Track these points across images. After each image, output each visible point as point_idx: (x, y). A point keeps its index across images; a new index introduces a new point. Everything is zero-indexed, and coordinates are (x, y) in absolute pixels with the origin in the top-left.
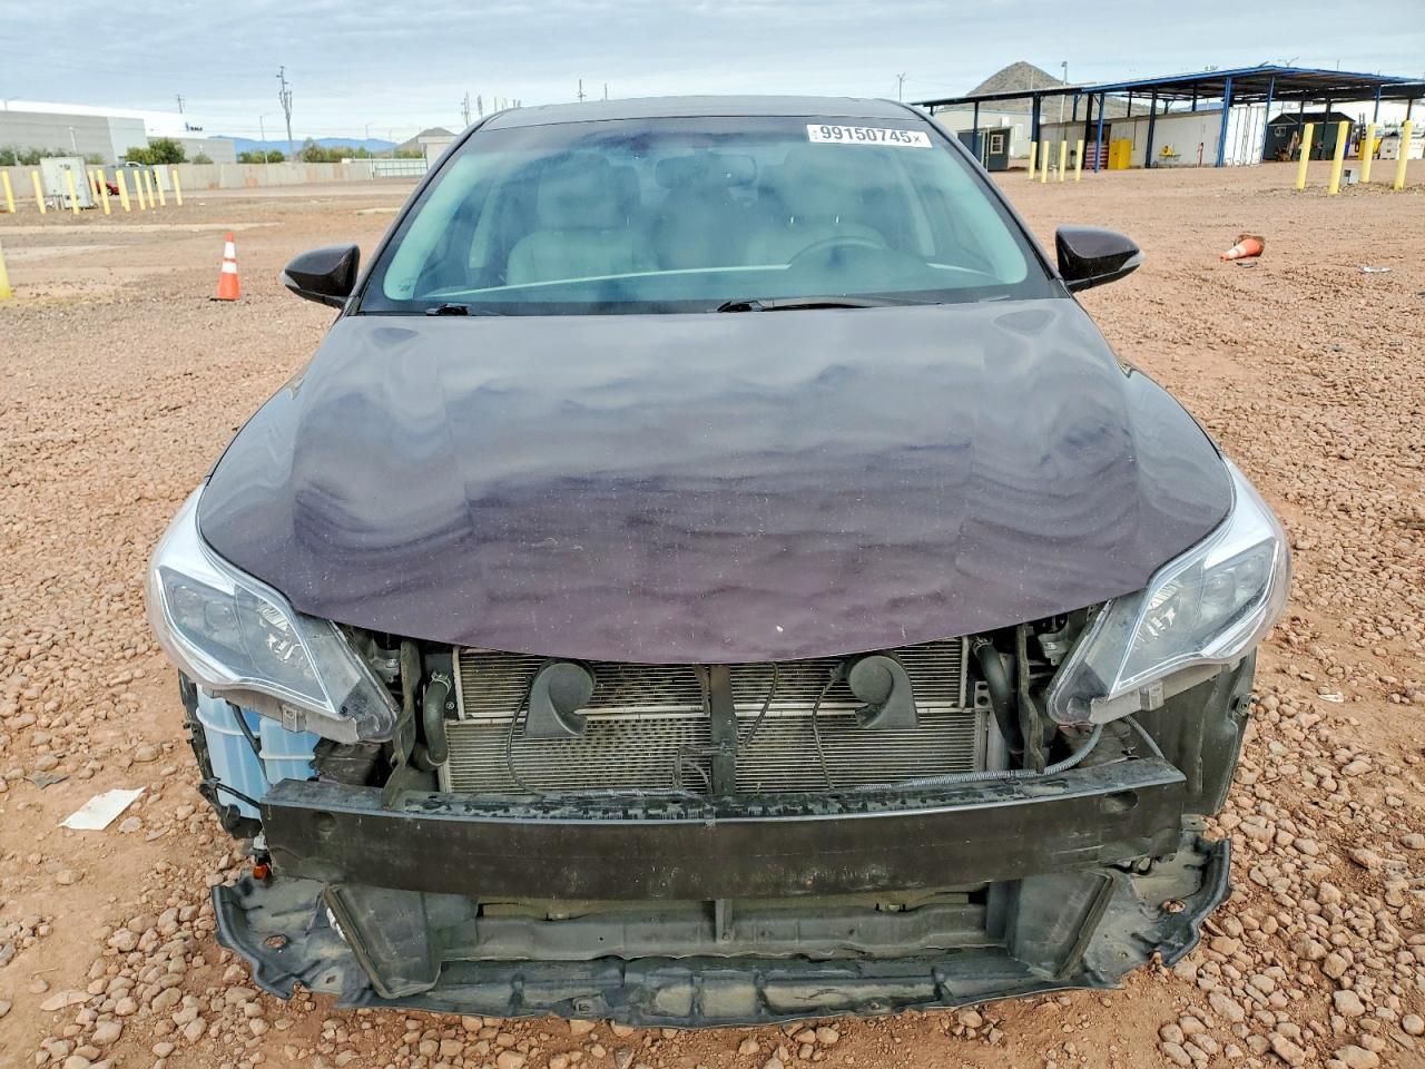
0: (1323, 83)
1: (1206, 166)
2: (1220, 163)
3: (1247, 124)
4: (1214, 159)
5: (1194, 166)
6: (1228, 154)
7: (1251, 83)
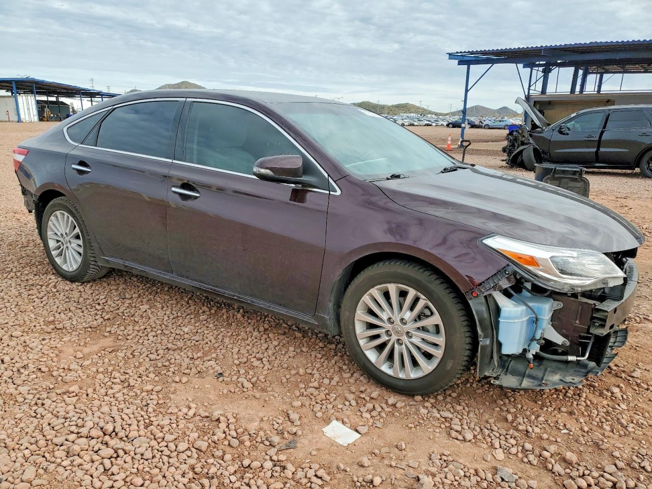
0: (54, 88)
1: (12, 121)
2: (19, 121)
3: (28, 104)
4: (16, 119)
5: (6, 122)
6: (22, 117)
7: (22, 85)
